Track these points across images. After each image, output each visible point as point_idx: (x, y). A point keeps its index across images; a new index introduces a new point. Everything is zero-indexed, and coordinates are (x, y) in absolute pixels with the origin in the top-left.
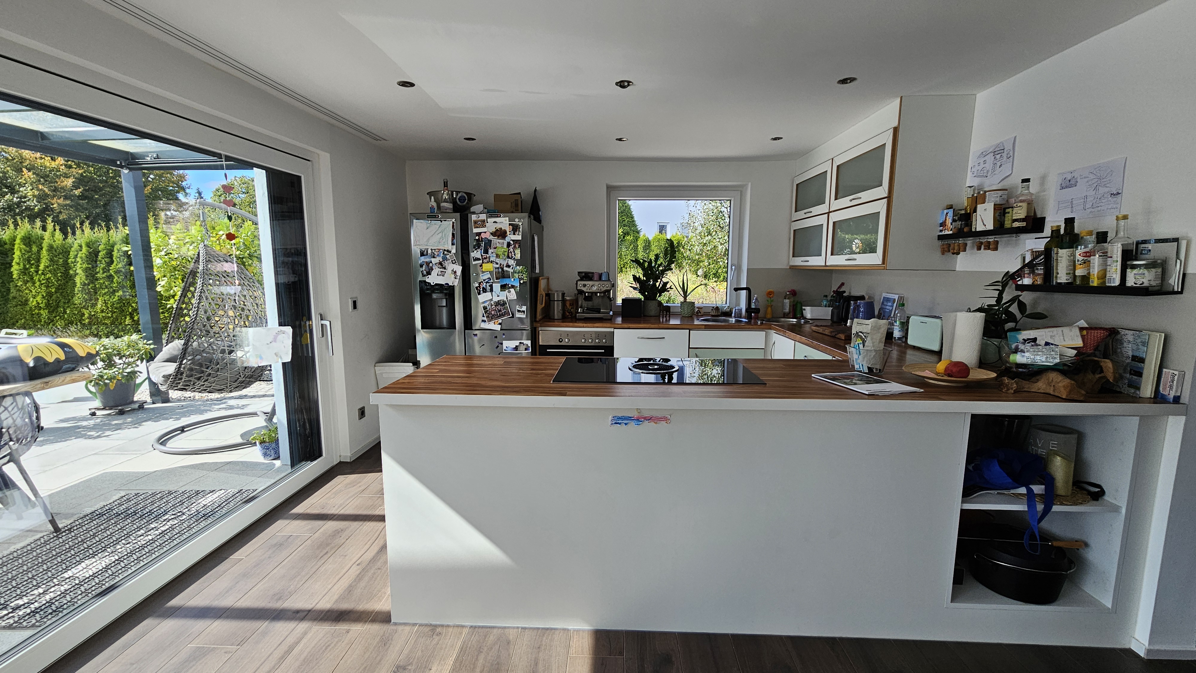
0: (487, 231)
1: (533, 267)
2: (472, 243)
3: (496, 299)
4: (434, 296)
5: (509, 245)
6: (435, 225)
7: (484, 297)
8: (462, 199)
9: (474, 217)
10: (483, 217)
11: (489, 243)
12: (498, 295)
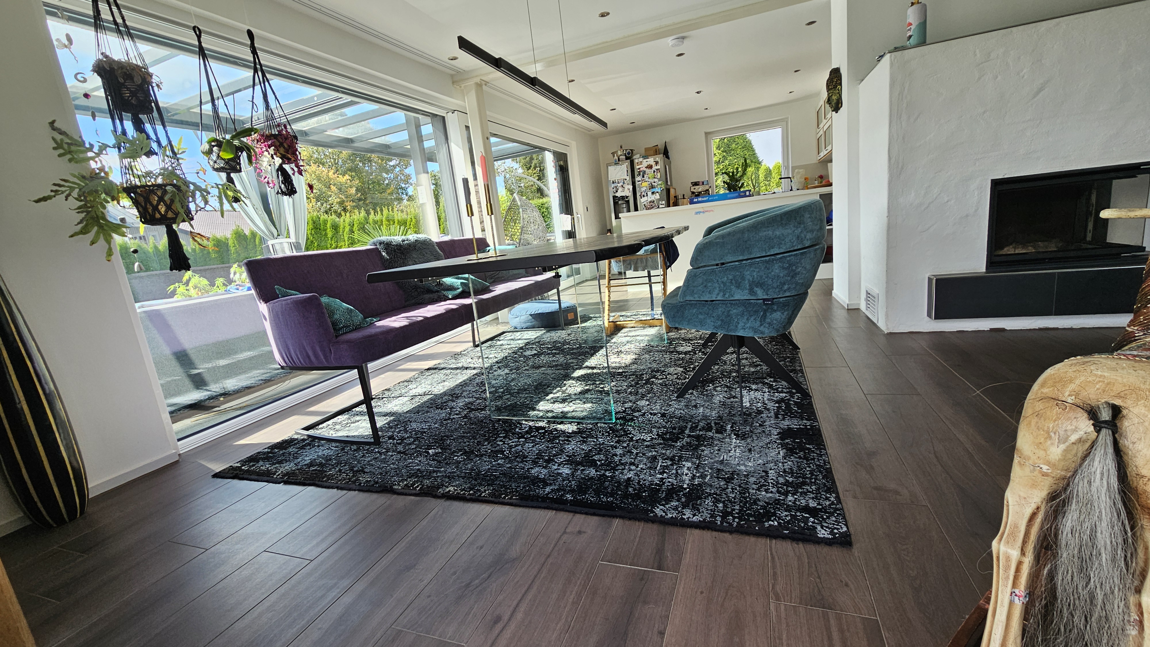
0: (643, 167)
1: (667, 182)
2: (636, 173)
3: (649, 200)
4: (620, 202)
5: (654, 172)
6: (618, 167)
7: (643, 200)
8: (629, 153)
9: (636, 161)
10: (641, 159)
11: (644, 172)
12: (651, 197)
